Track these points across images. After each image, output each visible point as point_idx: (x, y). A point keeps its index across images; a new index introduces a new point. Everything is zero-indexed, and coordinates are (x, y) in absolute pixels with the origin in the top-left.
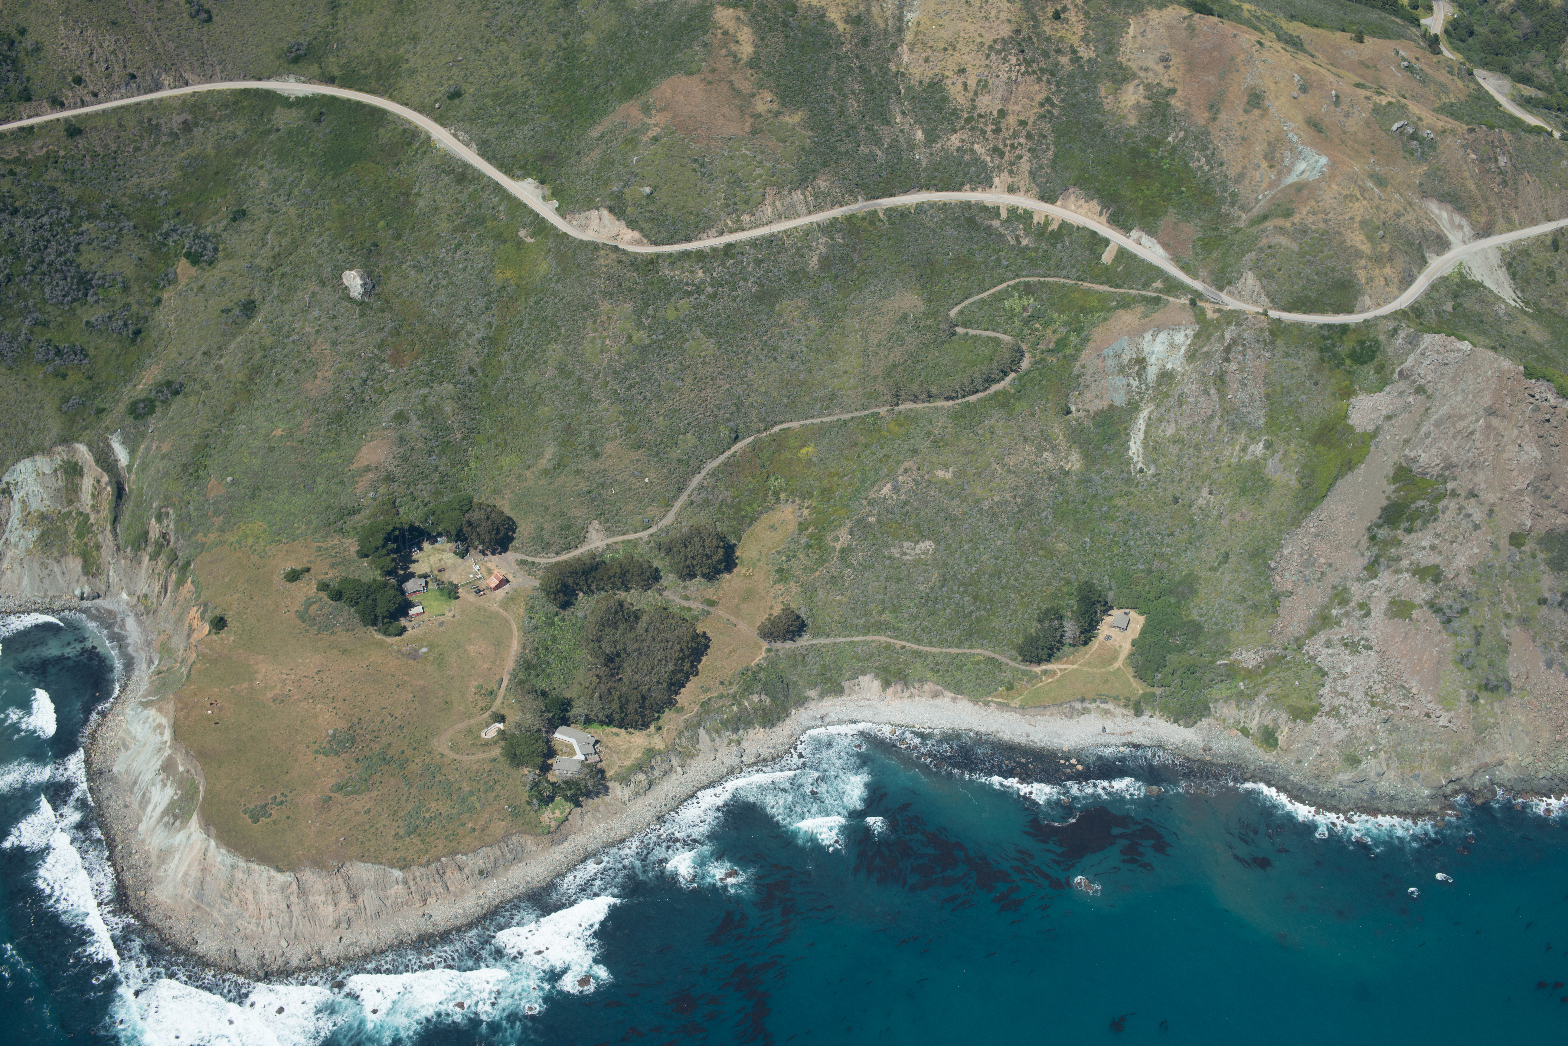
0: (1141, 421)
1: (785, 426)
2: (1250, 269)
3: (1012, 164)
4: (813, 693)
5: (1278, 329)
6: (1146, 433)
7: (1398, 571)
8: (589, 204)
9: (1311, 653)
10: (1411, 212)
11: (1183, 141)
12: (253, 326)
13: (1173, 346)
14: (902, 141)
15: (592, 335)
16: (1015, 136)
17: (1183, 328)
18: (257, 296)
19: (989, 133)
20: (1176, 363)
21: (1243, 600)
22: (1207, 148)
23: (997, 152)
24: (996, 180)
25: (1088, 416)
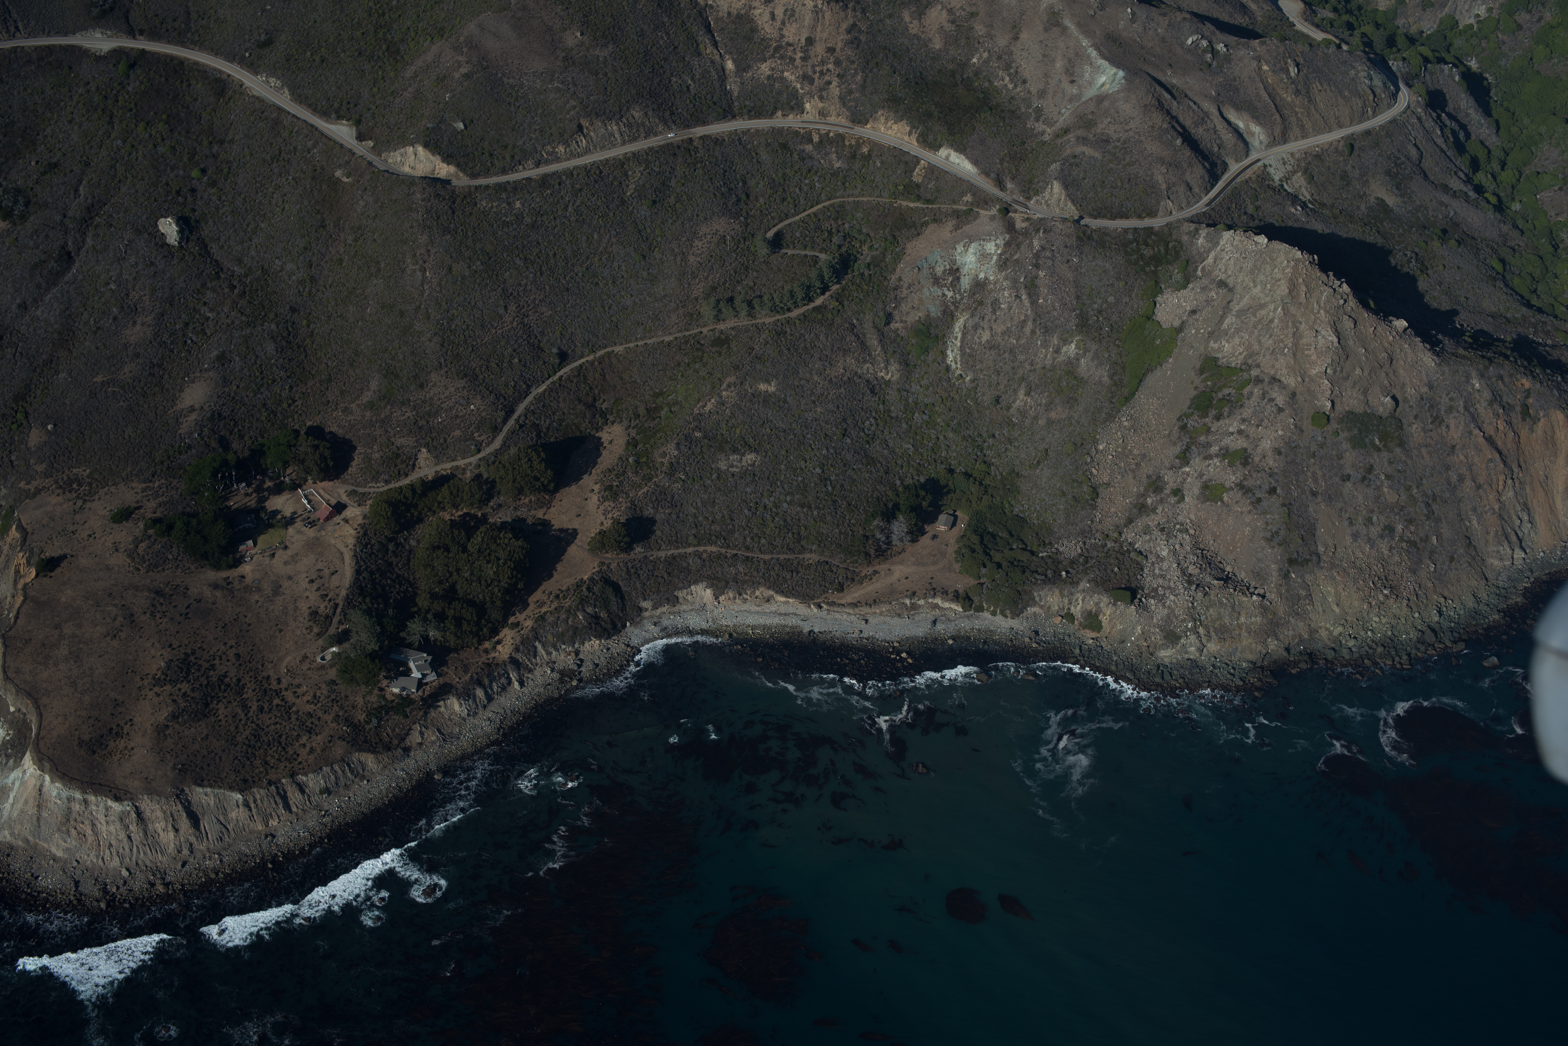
0: (957, 330)
1: (609, 349)
2: (1055, 179)
3: (821, 90)
4: (648, 604)
5: (1084, 235)
6: (962, 341)
7: (1209, 457)
8: (403, 141)
9: (1131, 540)
11: (986, 62)
12: (68, 276)
13: (984, 256)
14: (713, 71)
16: (823, 62)
17: (993, 238)
18: (71, 247)
19: (798, 61)
20: (988, 272)
21: (1063, 494)
22: (1011, 67)
23: (806, 78)
24: (807, 105)
25: (905, 328)
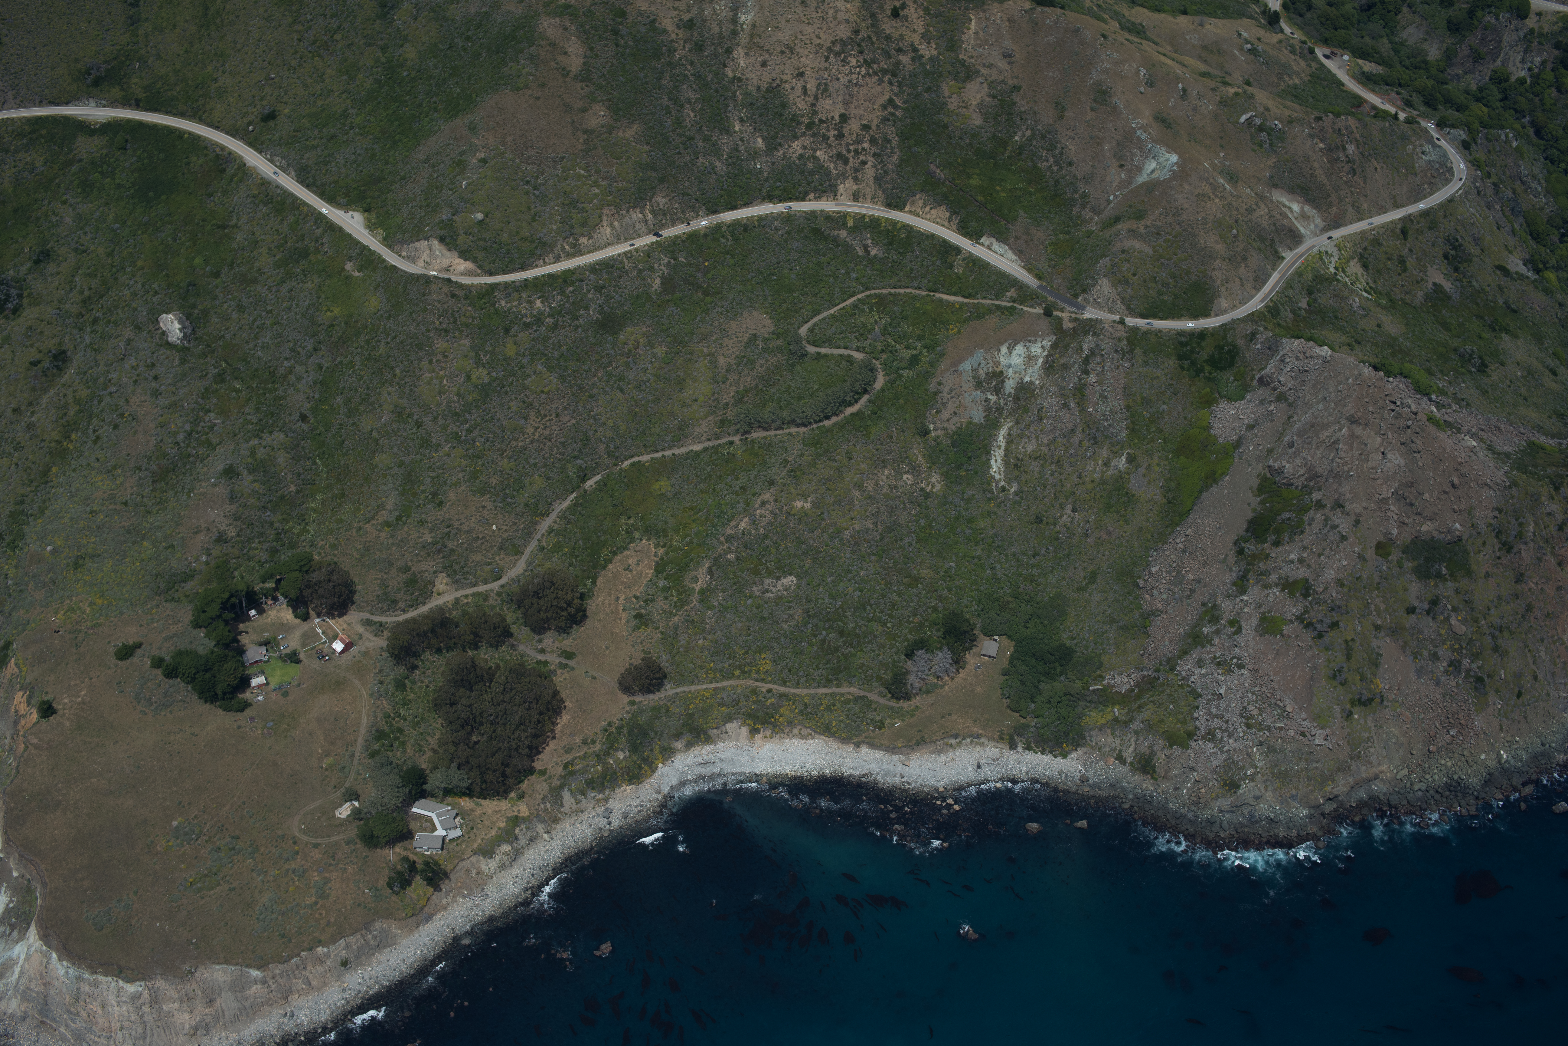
0: (1001, 438)
1: (636, 459)
2: (1105, 276)
3: (856, 170)
4: (679, 745)
5: (1135, 337)
6: (1006, 450)
8: (418, 234)
9: (1184, 674)
10: (1263, 206)
11: (1030, 140)
12: (65, 378)
13: (1030, 359)
14: (742, 149)
15: (428, 375)
16: (858, 141)
17: (1039, 339)
18: (68, 345)
19: (832, 139)
20: (1033, 375)
21: (1113, 621)
22: (1056, 148)
23: (841, 158)
24: (841, 188)
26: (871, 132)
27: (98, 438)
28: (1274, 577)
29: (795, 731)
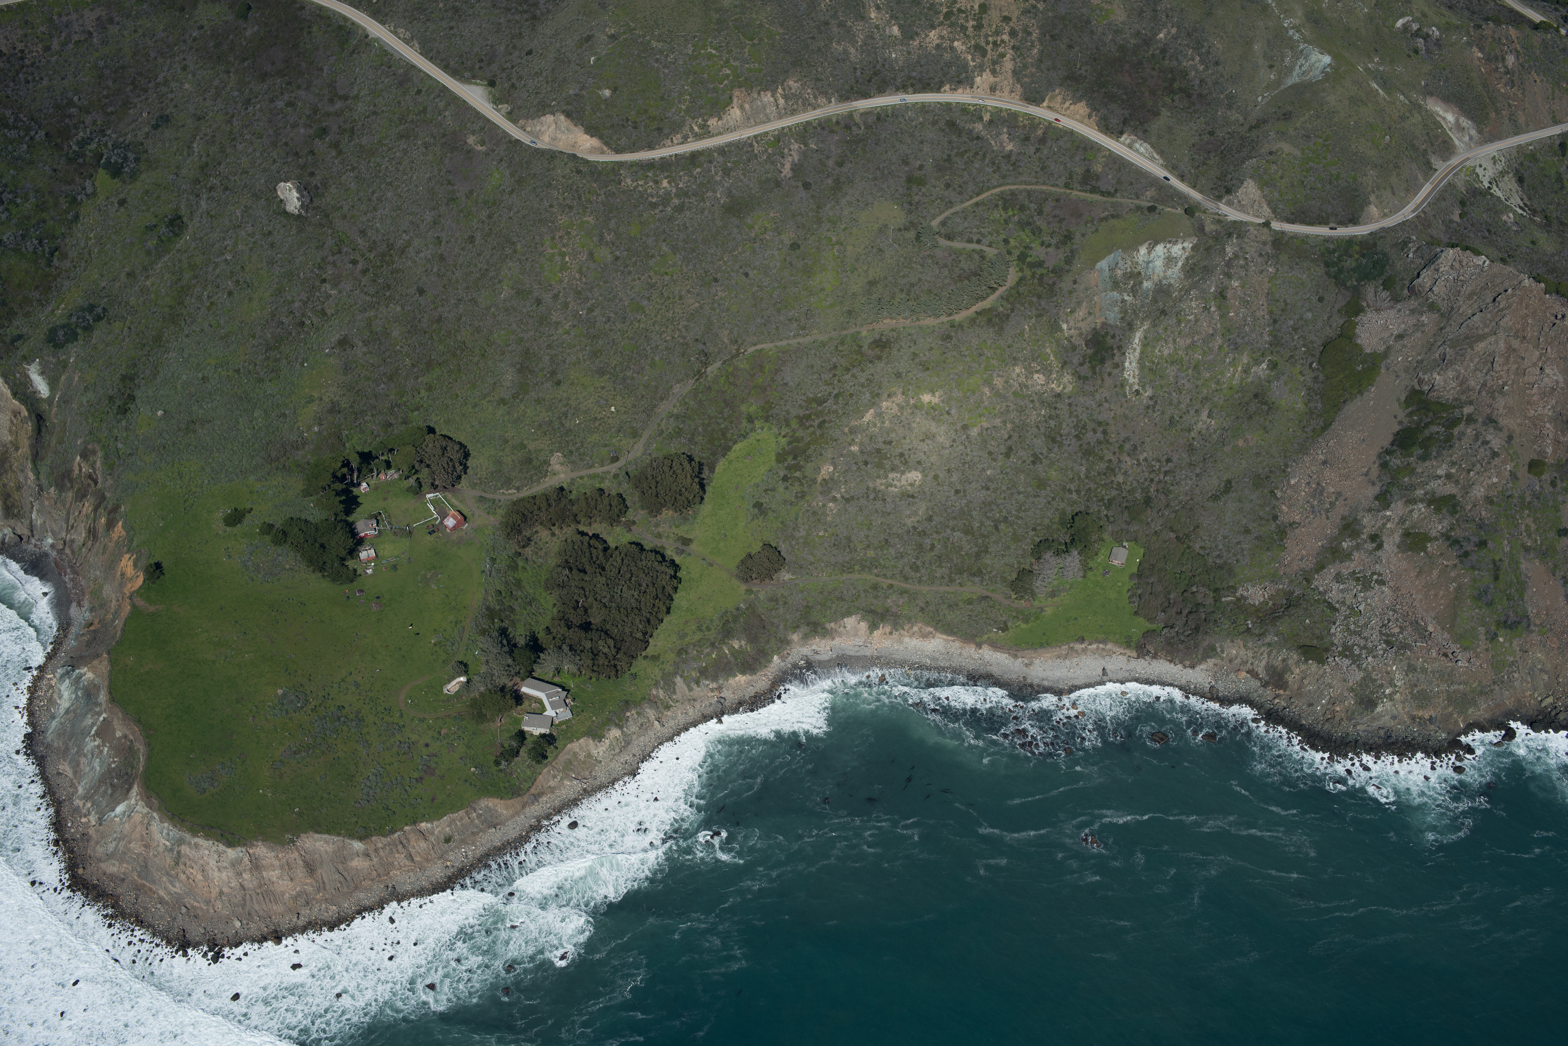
0: (1137, 341)
1: (759, 347)
2: (1251, 178)
3: (994, 63)
5: (1279, 241)
6: (1142, 353)
7: (1412, 501)
8: (543, 108)
9: (1321, 589)
10: (1417, 115)
12: (180, 244)
13: (1170, 260)
14: (877, 36)
15: (550, 251)
17: (1180, 241)
18: (184, 211)
23: (979, 50)
24: (978, 80)
25: (1080, 335)
26: (1011, 24)
27: (212, 303)
28: (1420, 492)
29: (915, 629)
